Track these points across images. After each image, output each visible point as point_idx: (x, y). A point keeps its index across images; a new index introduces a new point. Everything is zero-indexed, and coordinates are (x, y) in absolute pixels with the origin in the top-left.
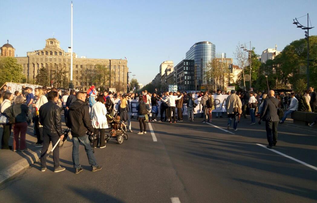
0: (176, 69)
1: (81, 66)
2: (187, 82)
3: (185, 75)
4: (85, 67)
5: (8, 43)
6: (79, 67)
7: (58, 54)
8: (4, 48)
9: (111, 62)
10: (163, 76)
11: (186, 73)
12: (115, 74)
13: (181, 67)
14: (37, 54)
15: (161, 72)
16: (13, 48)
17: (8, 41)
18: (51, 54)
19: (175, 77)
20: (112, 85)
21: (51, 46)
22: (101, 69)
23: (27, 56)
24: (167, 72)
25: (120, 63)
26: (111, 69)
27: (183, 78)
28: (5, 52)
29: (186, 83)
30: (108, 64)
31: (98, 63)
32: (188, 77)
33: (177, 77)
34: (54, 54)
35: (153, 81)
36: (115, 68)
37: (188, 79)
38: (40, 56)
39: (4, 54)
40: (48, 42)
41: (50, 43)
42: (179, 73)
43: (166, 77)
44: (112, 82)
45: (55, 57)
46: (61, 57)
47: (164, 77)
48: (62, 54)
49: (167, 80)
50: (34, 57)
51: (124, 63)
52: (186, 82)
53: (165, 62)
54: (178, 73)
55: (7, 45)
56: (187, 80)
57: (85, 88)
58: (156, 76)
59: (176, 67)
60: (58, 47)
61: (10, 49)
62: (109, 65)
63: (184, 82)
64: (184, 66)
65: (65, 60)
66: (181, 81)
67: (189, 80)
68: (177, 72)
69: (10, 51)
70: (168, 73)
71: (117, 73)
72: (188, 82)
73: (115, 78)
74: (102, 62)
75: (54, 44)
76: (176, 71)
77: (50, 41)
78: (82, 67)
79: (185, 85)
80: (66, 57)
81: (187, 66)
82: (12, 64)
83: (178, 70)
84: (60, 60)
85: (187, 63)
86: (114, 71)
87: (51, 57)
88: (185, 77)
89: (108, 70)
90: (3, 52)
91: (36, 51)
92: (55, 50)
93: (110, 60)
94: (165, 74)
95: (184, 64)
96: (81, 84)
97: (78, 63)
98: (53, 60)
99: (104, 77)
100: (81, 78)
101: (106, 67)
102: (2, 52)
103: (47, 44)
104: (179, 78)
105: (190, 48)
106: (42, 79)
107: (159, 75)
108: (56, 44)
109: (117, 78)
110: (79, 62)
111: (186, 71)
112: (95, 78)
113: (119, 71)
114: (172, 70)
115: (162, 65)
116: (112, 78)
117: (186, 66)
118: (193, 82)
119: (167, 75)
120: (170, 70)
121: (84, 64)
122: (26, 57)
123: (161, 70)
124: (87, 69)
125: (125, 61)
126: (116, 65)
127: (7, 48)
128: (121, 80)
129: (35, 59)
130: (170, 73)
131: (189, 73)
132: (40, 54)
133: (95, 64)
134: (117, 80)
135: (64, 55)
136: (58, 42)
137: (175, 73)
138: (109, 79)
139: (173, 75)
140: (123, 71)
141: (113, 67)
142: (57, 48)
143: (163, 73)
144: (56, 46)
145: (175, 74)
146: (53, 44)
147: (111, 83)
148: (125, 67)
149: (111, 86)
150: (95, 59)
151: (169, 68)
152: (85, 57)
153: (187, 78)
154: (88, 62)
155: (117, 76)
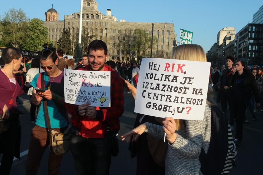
0: (237, 37)
1: (120, 31)
2: (252, 55)
3: (250, 44)
4: (123, 33)
5: (52, 7)
6: (117, 32)
7: (95, 17)
8: (49, 13)
9: (154, 26)
10: (221, 45)
11: (251, 41)
12: (158, 41)
13: (245, 34)
14: (73, 17)
15: (218, 42)
16: (57, 13)
17: (52, 5)
18: (88, 17)
19: (236, 47)
20: (153, 54)
21: (88, 8)
22: (141, 35)
23: (64, 20)
24: (226, 40)
25: (165, 27)
26: (154, 35)
27: (246, 48)
28: (50, 17)
29: (250, 56)
30: (150, 28)
31: (139, 27)
32: (254, 47)
33: (238, 47)
34: (90, 17)
35: (208, 52)
36: (159, 33)
37: (254, 49)
38: (76, 19)
39: (48, 20)
40: (85, 3)
41: (86, 4)
42: (242, 42)
43: (224, 47)
44: (154, 51)
45: (91, 21)
46: (98, 21)
47: (222, 47)
48: (100, 17)
49: (224, 50)
50: (70, 21)
51: (171, 28)
52: (250, 53)
53: (224, 29)
54: (240, 41)
55: (51, 10)
56: (252, 51)
57: (122, 58)
58: (212, 46)
59: (239, 34)
60: (95, 8)
61: (54, 14)
62: (152, 30)
63: (248, 54)
64: (249, 32)
65: (102, 24)
66: (243, 53)
67: (255, 51)
68: (238, 41)
69: (54, 16)
70: (228, 42)
71: (160, 40)
72: (254, 53)
73: (158, 45)
74: (143, 26)
75: (91, 6)
76: (237, 39)
77: (87, 2)
78: (120, 33)
79: (249, 58)
80: (104, 20)
81: (254, 32)
82: (37, 26)
83: (240, 37)
84: (96, 24)
85: (254, 28)
86: (157, 37)
87: (87, 21)
88: (250, 47)
89: (150, 36)
90: (48, 17)
91: (73, 15)
92: (92, 12)
93: (153, 24)
94: (223, 43)
95: (250, 30)
96: (118, 52)
97: (116, 28)
98: (89, 24)
99: (145, 45)
100: (119, 45)
101: (148, 32)
102: (46, 17)
103: (84, 6)
104: (240, 48)
105: (260, 8)
106: (65, 43)
107: (216, 44)
108: (94, 5)
109: (160, 45)
110: (118, 26)
111: (251, 38)
112: (134, 46)
113: (163, 37)
114: (233, 38)
115: (221, 32)
116: (155, 46)
117: (251, 32)
118: (261, 54)
119: (225, 44)
120: (230, 38)
121: (123, 28)
122: (62, 21)
123: (218, 38)
124: (126, 35)
125: (171, 25)
126: (160, 30)
127: (52, 13)
128: (165, 49)
129: (70, 23)
130: (230, 42)
131: (256, 41)
132: (76, 18)
133: (134, 29)
134: (160, 49)
135: (101, 18)
136: (95, 3)
137: (236, 41)
138: (151, 47)
139: (233, 45)
140: (168, 37)
141: (156, 32)
142: (94, 10)
143: (221, 42)
144: (93, 8)
145: (235, 44)
146: (89, 5)
147: (152, 52)
148: (171, 33)
149: (153, 56)
150: (136, 23)
151: (228, 36)
152: (124, 21)
153: (252, 48)
154: (127, 27)
155: (161, 43)
